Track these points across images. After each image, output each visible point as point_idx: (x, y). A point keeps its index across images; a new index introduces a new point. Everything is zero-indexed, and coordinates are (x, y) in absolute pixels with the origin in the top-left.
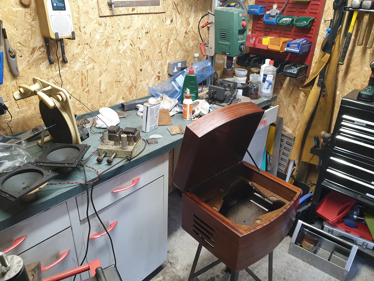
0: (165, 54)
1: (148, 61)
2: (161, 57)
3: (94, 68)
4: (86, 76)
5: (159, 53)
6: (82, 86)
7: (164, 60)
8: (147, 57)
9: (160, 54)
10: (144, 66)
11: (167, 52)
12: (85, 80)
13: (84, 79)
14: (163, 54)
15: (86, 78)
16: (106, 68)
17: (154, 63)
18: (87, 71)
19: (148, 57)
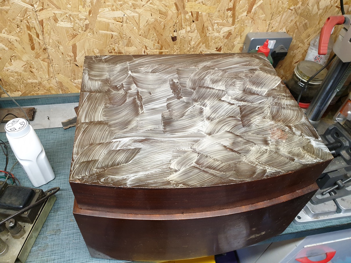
0: (245, 13)
1: (193, 24)
2: (230, 20)
3: (56, 20)
4: (38, 32)
5: (228, 9)
6: (33, 48)
7: (237, 26)
8: (192, 14)
9: (230, 13)
10: (183, 31)
11: (249, 11)
12: (37, 39)
13: (34, 36)
14: (237, 13)
15: (40, 37)
16: (85, 23)
17: (210, 28)
18: (41, 23)
19: (195, 15)
